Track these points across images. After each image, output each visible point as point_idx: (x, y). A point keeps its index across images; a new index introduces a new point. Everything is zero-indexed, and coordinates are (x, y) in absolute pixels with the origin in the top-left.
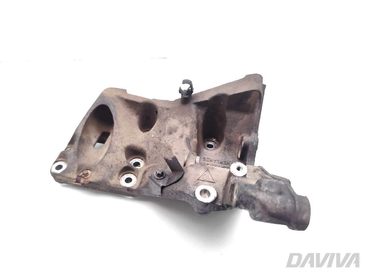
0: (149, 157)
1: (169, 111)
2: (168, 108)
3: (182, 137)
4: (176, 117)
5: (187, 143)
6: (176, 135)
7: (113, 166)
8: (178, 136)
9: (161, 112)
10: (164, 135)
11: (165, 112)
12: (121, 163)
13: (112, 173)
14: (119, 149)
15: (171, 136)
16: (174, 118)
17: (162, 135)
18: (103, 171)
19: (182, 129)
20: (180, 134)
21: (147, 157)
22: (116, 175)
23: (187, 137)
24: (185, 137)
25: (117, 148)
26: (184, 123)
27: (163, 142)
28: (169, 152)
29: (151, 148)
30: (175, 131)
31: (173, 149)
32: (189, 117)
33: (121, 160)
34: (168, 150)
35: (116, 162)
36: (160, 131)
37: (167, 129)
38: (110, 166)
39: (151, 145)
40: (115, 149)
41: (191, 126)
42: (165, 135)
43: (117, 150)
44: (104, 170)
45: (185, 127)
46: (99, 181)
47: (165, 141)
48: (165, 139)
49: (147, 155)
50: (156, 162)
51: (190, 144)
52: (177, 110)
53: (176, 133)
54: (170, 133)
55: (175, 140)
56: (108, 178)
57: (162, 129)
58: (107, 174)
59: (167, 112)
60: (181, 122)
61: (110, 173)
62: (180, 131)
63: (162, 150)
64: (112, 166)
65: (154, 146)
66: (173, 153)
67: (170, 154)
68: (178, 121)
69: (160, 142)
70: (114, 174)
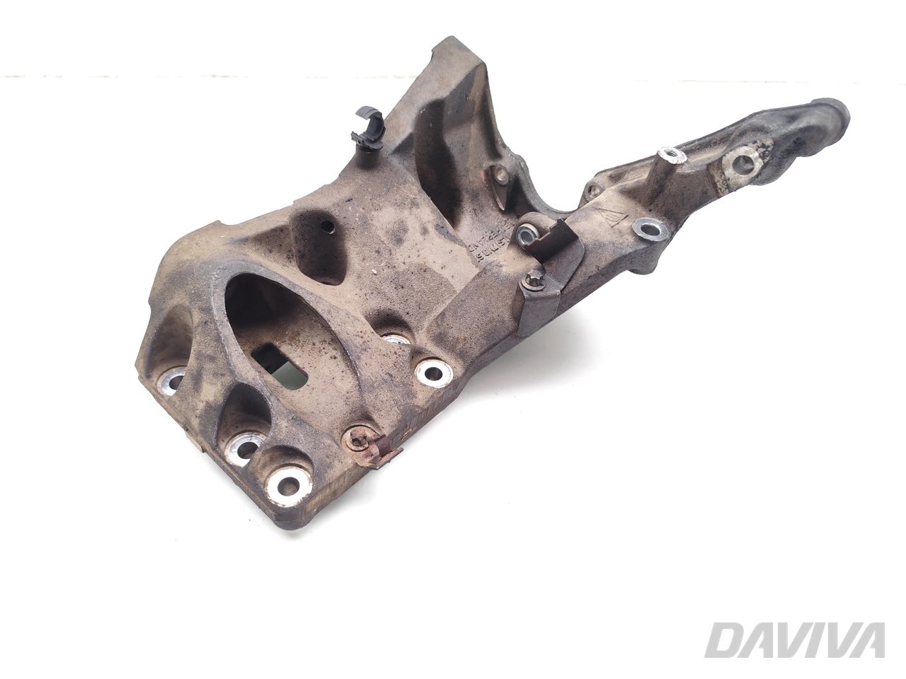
0: (408, 314)
1: (354, 201)
2: (348, 198)
3: (425, 231)
4: (381, 205)
5: (443, 234)
6: (413, 235)
7: (393, 373)
8: (418, 234)
9: (343, 215)
10: (391, 254)
11: (350, 208)
12: (399, 355)
13: (404, 385)
14: (367, 335)
15: (406, 244)
16: (378, 208)
17: (387, 256)
18: (385, 399)
19: (413, 217)
20: (418, 228)
21: (404, 316)
22: (412, 383)
23: (435, 224)
24: (431, 228)
25: (362, 337)
26: (406, 203)
27: (402, 268)
28: (428, 275)
29: (395, 297)
30: (405, 231)
31: (430, 265)
32: (407, 185)
33: (393, 352)
34: (424, 274)
35: (390, 361)
36: (378, 252)
37: (384, 238)
38: (387, 377)
39: (388, 289)
40: (361, 342)
41: (424, 200)
42: (393, 252)
43: (366, 338)
44: (384, 395)
45: (414, 209)
46: (399, 421)
47: (404, 263)
48: (401, 259)
49: (402, 313)
50: (427, 312)
51: (450, 232)
52: (370, 190)
53: (409, 232)
54: (399, 241)
55: (418, 246)
56: (408, 401)
57: (377, 247)
58: (398, 397)
59: (353, 207)
60: (400, 205)
61: (401, 390)
62: (413, 225)
63: (415, 283)
64: (391, 376)
65: (396, 288)
66: (436, 271)
67: (433, 278)
68: (391, 208)
69: (397, 272)
70: (408, 384)
